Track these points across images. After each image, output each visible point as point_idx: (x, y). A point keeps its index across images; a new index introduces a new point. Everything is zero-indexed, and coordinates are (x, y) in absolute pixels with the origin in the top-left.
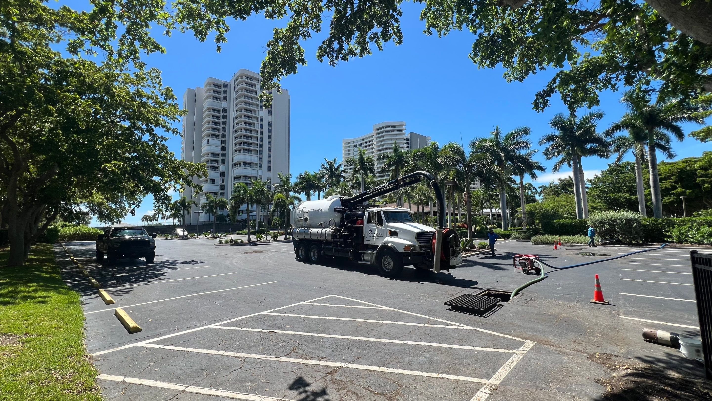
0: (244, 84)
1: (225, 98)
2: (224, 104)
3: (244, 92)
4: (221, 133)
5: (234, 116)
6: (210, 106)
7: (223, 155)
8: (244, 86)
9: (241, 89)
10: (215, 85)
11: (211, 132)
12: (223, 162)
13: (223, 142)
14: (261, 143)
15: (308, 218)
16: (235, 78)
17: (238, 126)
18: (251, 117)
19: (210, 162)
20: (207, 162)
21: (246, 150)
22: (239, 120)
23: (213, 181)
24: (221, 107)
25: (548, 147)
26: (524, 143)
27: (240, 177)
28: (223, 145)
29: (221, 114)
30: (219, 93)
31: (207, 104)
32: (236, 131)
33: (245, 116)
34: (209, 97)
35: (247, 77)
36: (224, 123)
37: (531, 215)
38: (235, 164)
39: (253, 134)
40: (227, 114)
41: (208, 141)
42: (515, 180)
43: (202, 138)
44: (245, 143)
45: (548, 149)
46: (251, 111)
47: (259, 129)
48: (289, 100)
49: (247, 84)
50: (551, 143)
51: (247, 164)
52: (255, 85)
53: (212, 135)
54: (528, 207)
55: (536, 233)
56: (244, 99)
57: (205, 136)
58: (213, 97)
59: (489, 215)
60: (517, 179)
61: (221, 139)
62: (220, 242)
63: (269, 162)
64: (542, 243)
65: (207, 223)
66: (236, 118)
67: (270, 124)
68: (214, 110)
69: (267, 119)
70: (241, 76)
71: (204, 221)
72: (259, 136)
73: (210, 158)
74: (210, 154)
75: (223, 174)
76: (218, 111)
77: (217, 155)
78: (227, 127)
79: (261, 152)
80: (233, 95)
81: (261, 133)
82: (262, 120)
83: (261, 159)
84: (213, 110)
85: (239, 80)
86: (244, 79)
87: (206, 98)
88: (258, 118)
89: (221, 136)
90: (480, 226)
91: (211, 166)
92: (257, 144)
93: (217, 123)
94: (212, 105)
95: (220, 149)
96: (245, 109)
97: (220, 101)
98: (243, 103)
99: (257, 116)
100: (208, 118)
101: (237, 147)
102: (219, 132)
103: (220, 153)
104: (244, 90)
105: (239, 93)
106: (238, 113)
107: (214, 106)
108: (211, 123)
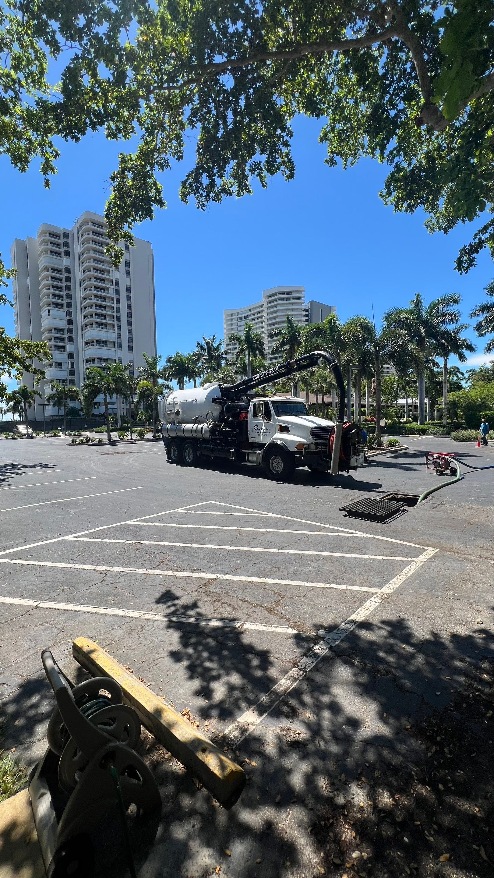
0: (91, 233)
1: (67, 254)
2: (65, 262)
3: (91, 245)
4: (65, 301)
5: (80, 279)
6: (47, 264)
7: (70, 331)
8: (91, 235)
9: (88, 240)
10: (52, 235)
11: (51, 299)
12: (71, 340)
13: (69, 313)
14: (118, 315)
15: (180, 411)
16: (78, 225)
17: (87, 292)
18: (103, 280)
19: (53, 340)
20: (50, 339)
21: (99, 324)
22: (87, 283)
23: (60, 364)
24: (63, 266)
25: (481, 320)
26: (451, 315)
27: (93, 360)
28: (69, 318)
29: (63, 276)
30: (58, 245)
31: (43, 261)
32: (85, 299)
33: (95, 278)
34: (45, 251)
35: (94, 223)
36: (68, 288)
37: (454, 405)
38: (87, 343)
39: (107, 303)
40: (71, 276)
41: (49, 312)
42: (438, 362)
43: (41, 308)
44: (97, 315)
45: (481, 323)
46: (102, 271)
47: (115, 296)
48: (153, 256)
49: (95, 233)
50: (486, 314)
51: (102, 343)
53: (54, 304)
54: (452, 396)
55: (457, 427)
56: (92, 254)
57: (44, 305)
58: (51, 252)
59: (404, 407)
60: (440, 360)
61: (66, 309)
62: (74, 442)
63: (130, 340)
64: (464, 440)
65: (56, 418)
66: (84, 281)
67: (129, 290)
68: (54, 270)
69: (124, 282)
70: (86, 222)
71: (52, 416)
72: (115, 305)
73: (53, 334)
74: (53, 330)
75: (71, 356)
76: (59, 271)
77: (62, 331)
78: (72, 293)
79: (119, 327)
80: (78, 249)
81: (118, 301)
82: (117, 284)
83: (119, 336)
84: (52, 269)
85: (85, 227)
86: (91, 226)
87: (41, 253)
88: (112, 281)
89: (65, 305)
90: (392, 420)
91: (55, 346)
92: (113, 316)
93: (60, 288)
94: (49, 263)
95: (65, 322)
96: (94, 269)
97: (60, 257)
98: (92, 260)
99: (111, 278)
100: (47, 280)
101: (88, 320)
102: (62, 300)
103: (66, 328)
104: (91, 242)
105: (84, 246)
106: (86, 274)
107: (52, 263)
108: (51, 288)
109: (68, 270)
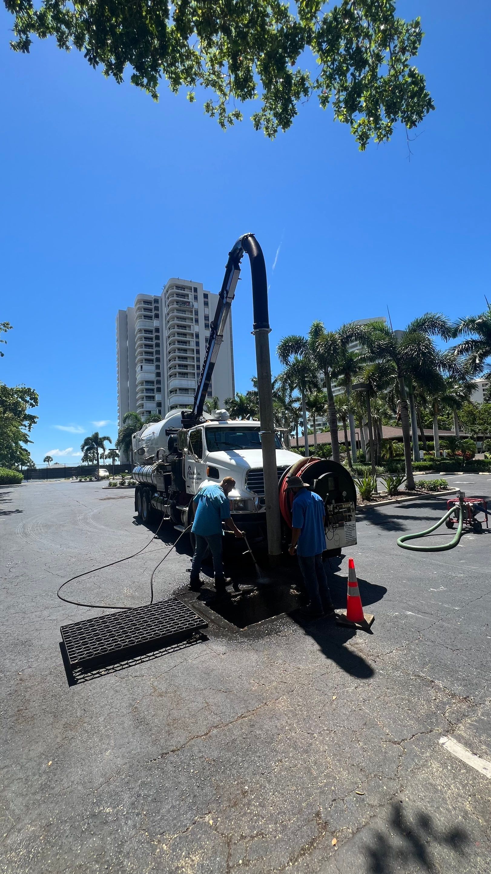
0: (175, 295)
1: (157, 316)
2: (156, 323)
3: (175, 306)
4: (154, 357)
5: (167, 336)
6: (141, 327)
7: (159, 382)
8: (175, 298)
10: (146, 302)
11: (144, 356)
12: (159, 390)
13: (158, 367)
14: (198, 364)
16: (165, 290)
17: (172, 347)
18: (185, 335)
19: (145, 391)
20: (142, 391)
21: (181, 374)
22: (171, 339)
24: (153, 327)
27: (176, 407)
28: (158, 371)
29: (154, 335)
30: (150, 310)
31: (138, 325)
32: (170, 353)
33: (178, 334)
34: (140, 317)
35: (178, 287)
36: (158, 345)
38: (171, 392)
39: (189, 354)
40: (160, 334)
41: (142, 367)
43: (136, 365)
44: (180, 365)
46: (184, 327)
47: (195, 348)
49: (178, 295)
51: (184, 390)
52: (188, 295)
53: (146, 360)
57: (138, 362)
58: (144, 316)
61: (155, 363)
66: (169, 337)
67: (207, 341)
68: (147, 331)
69: (203, 334)
70: (171, 287)
72: (195, 355)
74: (144, 382)
75: (159, 404)
76: (150, 332)
77: (152, 382)
78: (160, 349)
79: (199, 375)
80: (165, 310)
81: (198, 352)
82: (197, 336)
84: (145, 331)
85: (170, 291)
86: (175, 290)
87: (137, 319)
88: (192, 335)
89: (155, 360)
91: (146, 396)
92: (194, 366)
93: (150, 346)
94: (143, 326)
95: (154, 375)
96: (178, 326)
97: (151, 320)
98: (175, 319)
99: (191, 332)
100: (140, 341)
101: (172, 371)
102: (153, 356)
103: (155, 380)
104: (175, 303)
105: (170, 307)
106: (171, 331)
107: (145, 326)
108: (143, 346)
109: (157, 330)
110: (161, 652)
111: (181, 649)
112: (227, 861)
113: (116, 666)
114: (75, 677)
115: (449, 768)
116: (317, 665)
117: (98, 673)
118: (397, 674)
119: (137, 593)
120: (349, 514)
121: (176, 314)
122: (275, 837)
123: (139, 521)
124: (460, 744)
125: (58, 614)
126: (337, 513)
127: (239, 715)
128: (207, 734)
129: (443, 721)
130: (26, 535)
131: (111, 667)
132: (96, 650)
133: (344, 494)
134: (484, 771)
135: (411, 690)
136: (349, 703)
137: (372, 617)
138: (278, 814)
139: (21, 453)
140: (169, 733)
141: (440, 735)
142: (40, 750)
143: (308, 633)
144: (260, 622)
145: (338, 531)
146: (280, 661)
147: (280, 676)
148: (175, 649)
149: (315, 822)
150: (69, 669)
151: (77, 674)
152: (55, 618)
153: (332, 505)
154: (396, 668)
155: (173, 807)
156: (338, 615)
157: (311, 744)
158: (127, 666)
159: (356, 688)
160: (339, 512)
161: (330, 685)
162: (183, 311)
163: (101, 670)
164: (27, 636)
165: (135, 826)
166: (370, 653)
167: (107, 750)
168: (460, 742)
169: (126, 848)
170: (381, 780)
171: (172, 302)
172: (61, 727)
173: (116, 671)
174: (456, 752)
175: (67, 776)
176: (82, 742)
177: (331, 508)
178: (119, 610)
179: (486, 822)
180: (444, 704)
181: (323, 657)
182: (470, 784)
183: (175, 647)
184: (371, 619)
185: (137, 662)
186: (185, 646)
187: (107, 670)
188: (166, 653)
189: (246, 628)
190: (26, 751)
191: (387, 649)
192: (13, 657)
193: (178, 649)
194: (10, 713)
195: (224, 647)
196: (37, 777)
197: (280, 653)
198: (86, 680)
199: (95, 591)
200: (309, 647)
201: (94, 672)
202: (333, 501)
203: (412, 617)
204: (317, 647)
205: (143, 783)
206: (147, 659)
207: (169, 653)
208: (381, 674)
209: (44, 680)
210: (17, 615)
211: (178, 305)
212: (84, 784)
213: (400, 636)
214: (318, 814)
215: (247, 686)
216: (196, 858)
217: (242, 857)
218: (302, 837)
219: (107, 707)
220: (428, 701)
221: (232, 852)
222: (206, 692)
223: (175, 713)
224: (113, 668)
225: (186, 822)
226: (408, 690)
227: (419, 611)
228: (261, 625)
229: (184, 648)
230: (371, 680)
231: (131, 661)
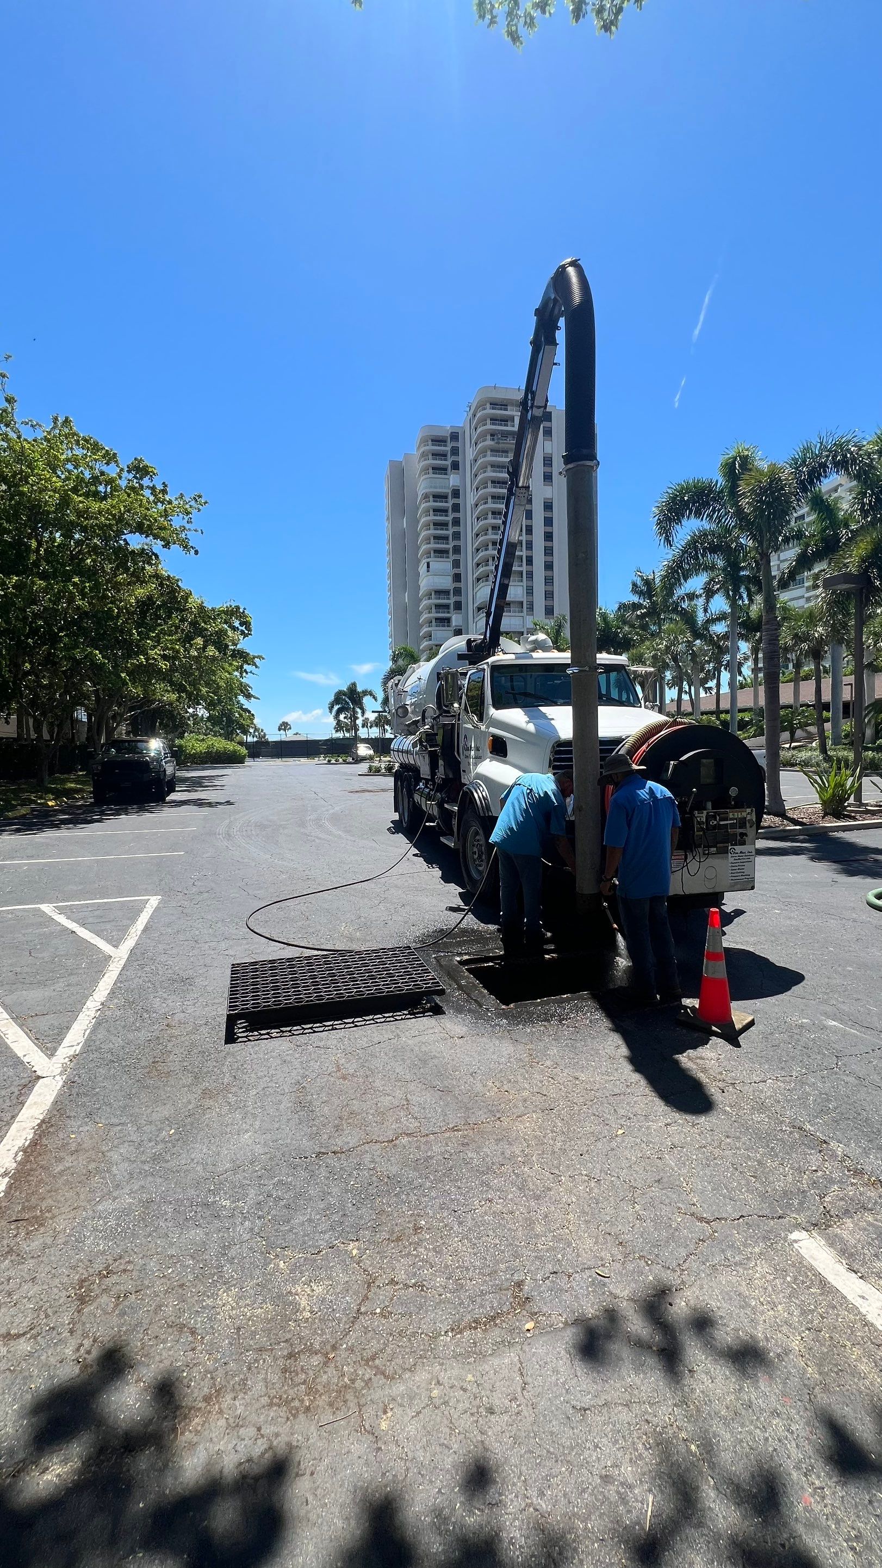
0: (489, 421)
1: (455, 466)
4: (450, 546)
5: (473, 503)
6: (427, 490)
7: (458, 591)
8: (489, 426)
10: (438, 441)
11: (433, 545)
12: (456, 606)
13: (456, 564)
14: (529, 553)
16: (470, 414)
17: (481, 523)
19: (433, 609)
20: (429, 609)
22: (480, 508)
24: (448, 487)
28: (456, 570)
29: (450, 503)
30: (444, 456)
31: (422, 486)
32: (477, 535)
33: (493, 497)
34: (425, 469)
35: (494, 404)
36: (456, 522)
38: (479, 609)
40: (460, 501)
41: (428, 565)
43: (419, 561)
46: (504, 483)
47: (524, 523)
49: (494, 420)
52: (512, 419)
53: (436, 551)
57: (422, 555)
58: (433, 469)
61: (452, 557)
63: (549, 595)
66: (477, 505)
67: (546, 507)
68: (438, 497)
69: (541, 494)
70: (481, 406)
72: (524, 538)
73: (434, 601)
74: (433, 593)
75: (457, 634)
76: (444, 497)
77: (446, 593)
78: (461, 529)
79: (530, 576)
80: (470, 453)
81: (529, 530)
83: (530, 591)
84: (434, 496)
85: (479, 415)
86: (489, 411)
87: (420, 474)
89: (451, 551)
91: (436, 619)
92: (521, 558)
93: (443, 525)
94: (431, 487)
95: (450, 579)
96: (493, 482)
97: (446, 474)
98: (489, 468)
100: (426, 516)
101: (481, 570)
102: (448, 544)
103: (452, 589)
104: (489, 437)
105: (479, 446)
106: (480, 493)
107: (435, 487)
108: (432, 526)
109: (456, 494)
110: (365, 1020)
111: (396, 1020)
112: (360, 1304)
113: (295, 1028)
114: (235, 1034)
115: (789, 1279)
116: (612, 1078)
117: (268, 1034)
118: (757, 1117)
119: (358, 934)
120: (741, 831)
121: (490, 458)
122: (440, 1295)
123: (397, 827)
124: (832, 1250)
125: (239, 948)
126: (715, 827)
127: (451, 1126)
128: (393, 1141)
129: (814, 1207)
130: (229, 836)
131: (288, 1029)
132: (267, 1000)
133: (733, 791)
134: (861, 1301)
135: (773, 1148)
136: (643, 1145)
137: (750, 1019)
138: (457, 1268)
139: (241, 715)
140: (337, 1128)
141: (798, 1226)
142: (166, 1113)
143: (617, 1028)
144: (539, 1000)
145: (712, 861)
146: (548, 1063)
147: (540, 1085)
148: (388, 1019)
149: (509, 1293)
150: (231, 1021)
151: (239, 1032)
152: (232, 953)
153: (705, 812)
154: (761, 1107)
155: (310, 1220)
156: (686, 1007)
157: (550, 1189)
158: (310, 1031)
159: (667, 1125)
160: (718, 827)
161: (622, 1112)
162: (503, 452)
163: (273, 1031)
164: (191, 972)
165: (252, 1229)
166: (719, 1077)
167: (247, 1131)
168: (831, 1245)
169: (232, 1252)
170: (648, 1265)
171: (482, 436)
172: (200, 1092)
173: (294, 1035)
174: (815, 1260)
175: (188, 1151)
176: (220, 1115)
177: (701, 816)
178: (316, 953)
179: (820, 1374)
180: (832, 1181)
181: (627, 1068)
182: (819, 1313)
183: (389, 1017)
184: (746, 1021)
185: (327, 1028)
186: (403, 1017)
187: (282, 1031)
188: (372, 1022)
189: (512, 1006)
190: (149, 1111)
191: (757, 1076)
192: (165, 995)
193: (392, 1019)
194: (143, 1063)
195: (465, 1029)
196: (153, 1143)
197: (553, 1051)
198: (249, 1040)
199: (299, 924)
200: (610, 1050)
201: (262, 1032)
202: (709, 805)
203: (835, 1030)
204: (624, 1050)
205: (280, 1181)
206: (342, 1026)
207: (377, 1023)
208: (725, 1112)
209: (196, 1029)
210: (186, 943)
211: (493, 440)
212: (205, 1166)
213: (793, 1058)
214: (519, 1284)
215: (479, 1087)
216: (319, 1289)
217: (382, 1306)
218: (482, 1306)
219: (265, 1079)
220: (801, 1171)
221: (370, 1295)
222: (412, 1087)
223: (356, 1106)
224: (290, 1031)
225: (321, 1242)
226: (768, 1146)
227: (855, 1023)
228: (537, 1006)
229: (402, 1019)
230: (702, 1119)
231: (318, 1025)
